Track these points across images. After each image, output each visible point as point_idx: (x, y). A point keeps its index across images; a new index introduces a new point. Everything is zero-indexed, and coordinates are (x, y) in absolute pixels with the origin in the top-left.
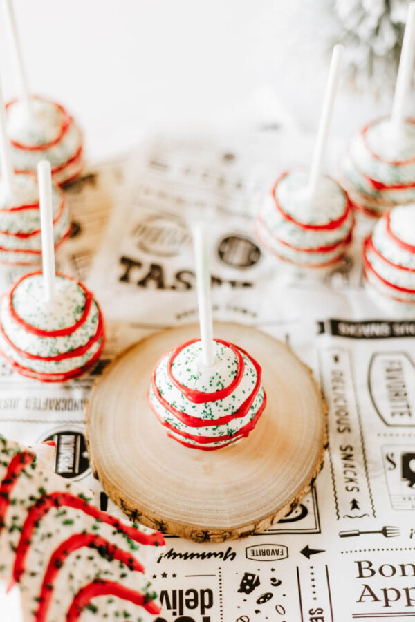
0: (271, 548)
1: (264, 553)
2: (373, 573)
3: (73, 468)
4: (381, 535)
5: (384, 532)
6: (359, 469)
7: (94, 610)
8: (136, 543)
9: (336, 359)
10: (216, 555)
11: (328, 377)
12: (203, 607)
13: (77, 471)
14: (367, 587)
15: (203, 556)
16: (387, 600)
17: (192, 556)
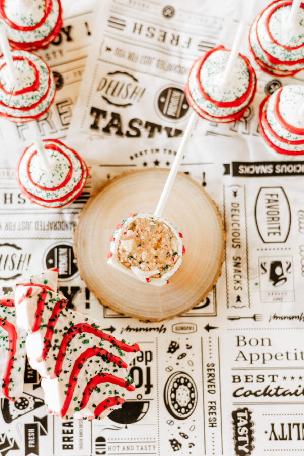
0: (186, 325)
1: (182, 329)
2: (246, 343)
3: (68, 271)
4: (252, 320)
5: (254, 318)
6: (244, 273)
7: (99, 390)
8: (123, 352)
9: (235, 194)
10: (154, 329)
11: (229, 207)
12: (147, 361)
13: (70, 273)
14: (241, 352)
15: (147, 330)
16: (252, 360)
17: (140, 330)
